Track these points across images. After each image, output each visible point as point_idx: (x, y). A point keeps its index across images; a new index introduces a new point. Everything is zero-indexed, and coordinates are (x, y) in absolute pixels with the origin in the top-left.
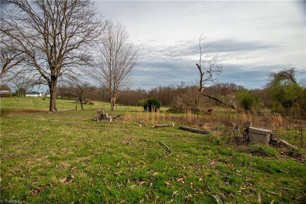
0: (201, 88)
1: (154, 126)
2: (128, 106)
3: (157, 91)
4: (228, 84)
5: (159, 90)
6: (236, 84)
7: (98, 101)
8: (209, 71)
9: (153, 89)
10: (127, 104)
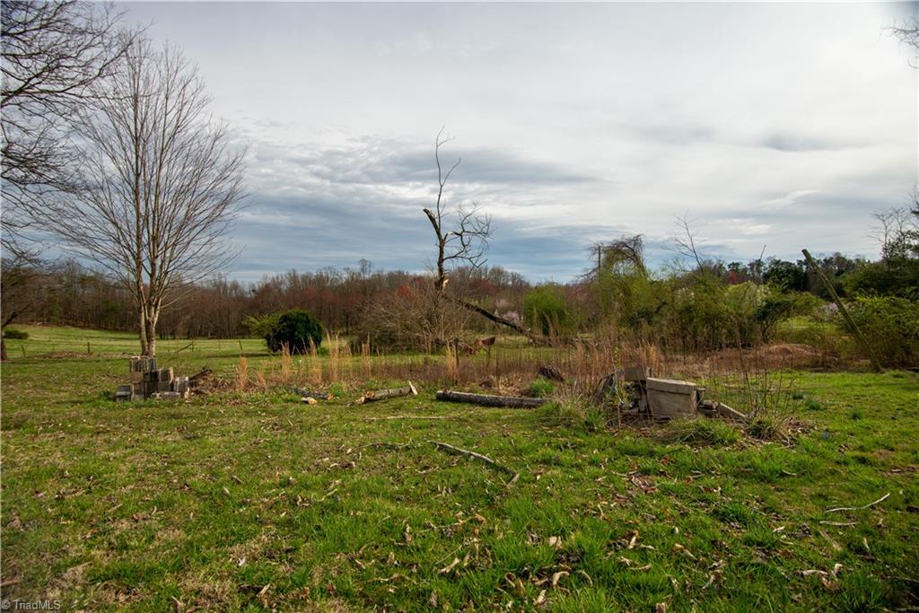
0: (442, 280)
1: (363, 399)
2: (174, 339)
3: (284, 287)
4: (486, 269)
5: (288, 283)
6: (505, 270)
7: (43, 325)
8: (460, 231)
9: (269, 281)
10: (171, 334)
